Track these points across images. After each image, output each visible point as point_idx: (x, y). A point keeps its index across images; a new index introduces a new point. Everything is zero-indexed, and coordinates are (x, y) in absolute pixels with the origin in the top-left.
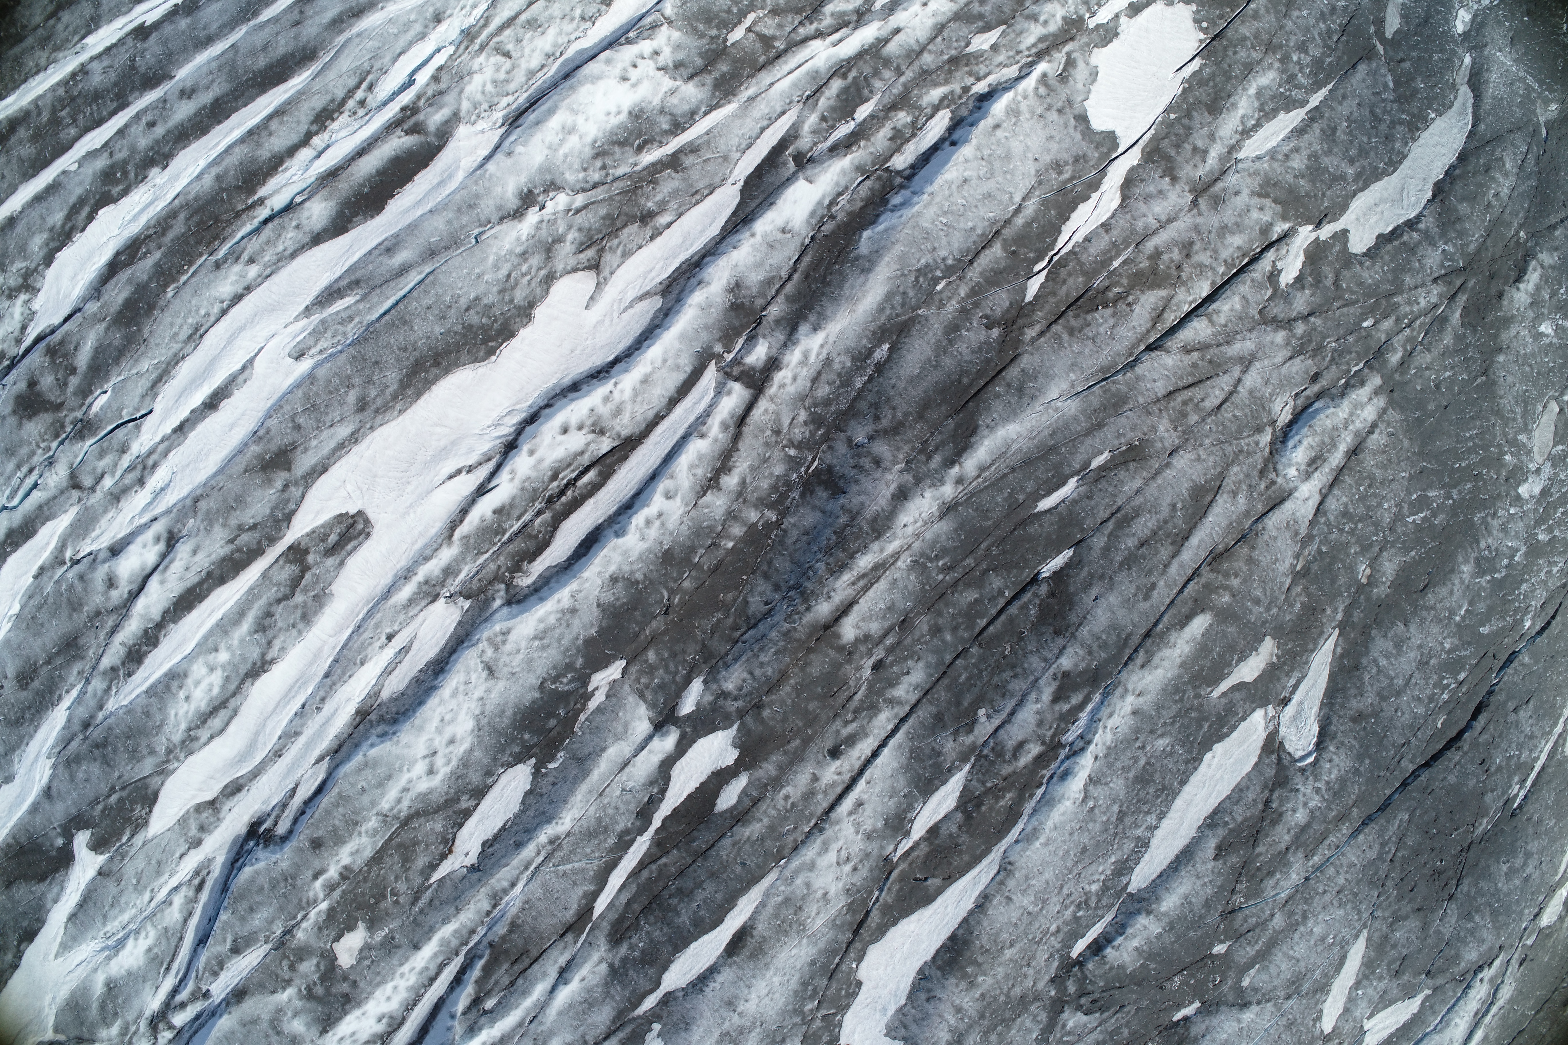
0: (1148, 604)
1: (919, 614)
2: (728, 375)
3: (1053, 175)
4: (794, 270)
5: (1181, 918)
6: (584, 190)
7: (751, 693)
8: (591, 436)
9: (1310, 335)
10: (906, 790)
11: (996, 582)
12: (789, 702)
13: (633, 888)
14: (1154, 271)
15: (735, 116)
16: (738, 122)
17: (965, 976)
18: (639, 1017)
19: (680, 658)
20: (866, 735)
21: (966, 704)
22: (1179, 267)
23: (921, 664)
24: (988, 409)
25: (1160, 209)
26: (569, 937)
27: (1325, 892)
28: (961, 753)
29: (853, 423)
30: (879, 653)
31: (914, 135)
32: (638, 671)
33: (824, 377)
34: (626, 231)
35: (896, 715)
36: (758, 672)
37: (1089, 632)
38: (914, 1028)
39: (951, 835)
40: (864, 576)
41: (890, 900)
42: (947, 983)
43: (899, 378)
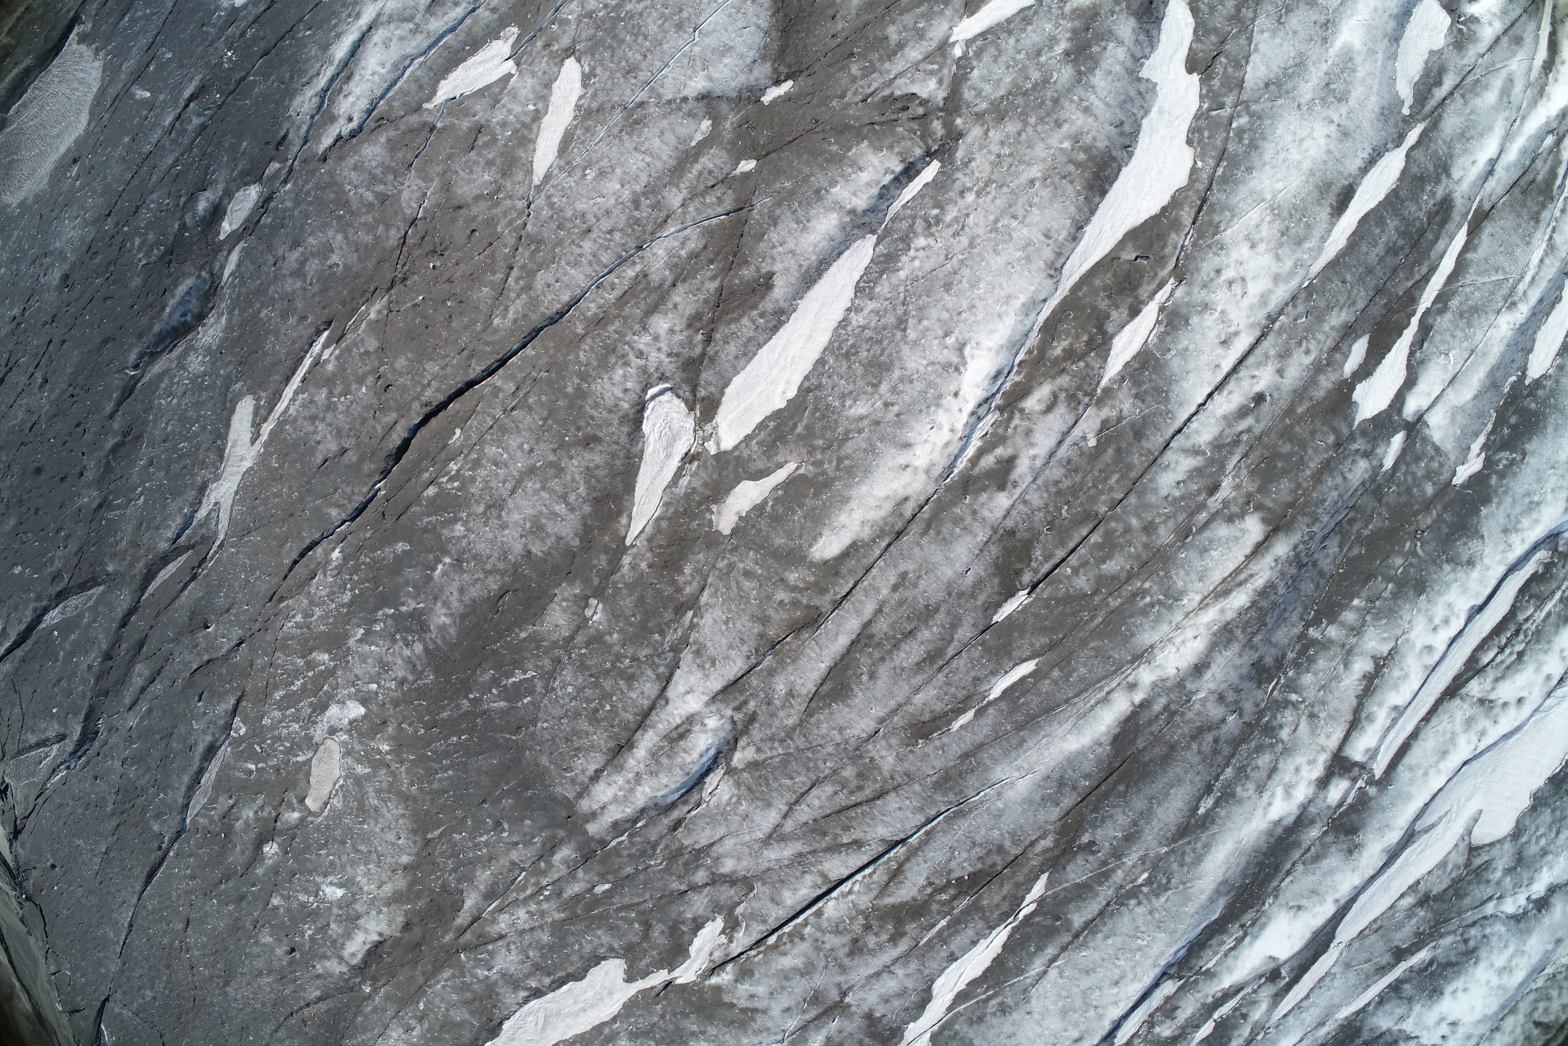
0: (902, 568)
1: (1171, 546)
2: (1362, 766)
3: (1009, 1001)
4: (1288, 873)
5: (807, 204)
6: (1485, 918)
7: (1345, 458)
8: (1492, 696)
9: (687, 871)
10: (1168, 356)
11: (1082, 583)
12: (1310, 451)
13: (1433, 254)
14: (899, 922)
15: (1338, 1007)
16: (1336, 1001)
17: (1087, 149)
18: (1420, 121)
19: (1403, 488)
20: (1225, 417)
21: (1110, 451)
22: (867, 928)
23: (1164, 492)
24: (1099, 762)
25: (889, 985)
26: (1487, 206)
27: (610, 232)
28: (1113, 398)
29: (1237, 732)
30: (1215, 503)
31: (1151, 1015)
32: (1441, 474)
33: (1264, 774)
34: (1444, 886)
35: (1188, 437)
36: (1339, 480)
37: (976, 535)
38: (1133, 93)
39: (1117, 307)
40: (1240, 584)
41: (1173, 235)
42: (1106, 143)
43: (1192, 782)
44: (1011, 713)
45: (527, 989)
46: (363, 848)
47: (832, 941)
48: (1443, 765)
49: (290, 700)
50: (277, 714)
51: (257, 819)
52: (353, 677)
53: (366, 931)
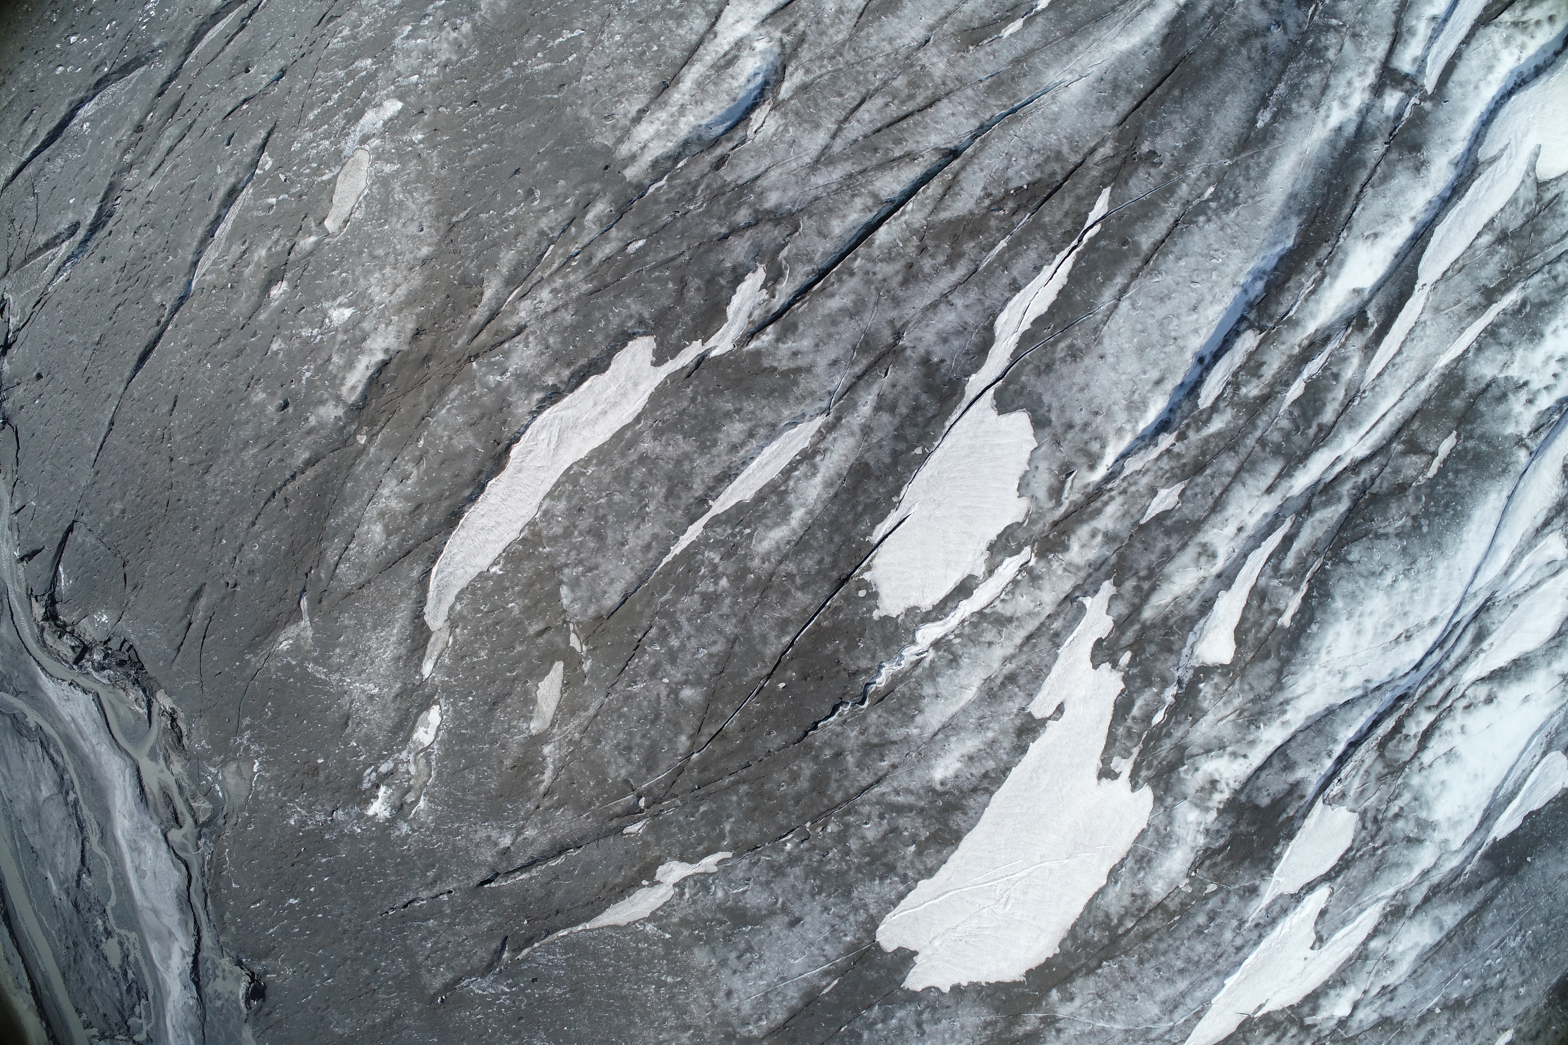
2: (1413, 79)
3: (1079, 343)
4: (1358, 198)
8: (1524, 20)
9: (728, 211)
14: (956, 240)
15: (1437, 355)
16: (1432, 349)
22: (922, 250)
24: (1151, 64)
25: (948, 318)
29: (1283, 47)
31: (1235, 375)
33: (1318, 91)
34: (1520, 222)
43: (1247, 90)
44: (1059, 21)
45: (544, 388)
46: (380, 252)
47: (884, 269)
48: (1490, 77)
49: (327, 116)
50: (309, 135)
51: (270, 256)
52: (394, 74)
53: (371, 352)
